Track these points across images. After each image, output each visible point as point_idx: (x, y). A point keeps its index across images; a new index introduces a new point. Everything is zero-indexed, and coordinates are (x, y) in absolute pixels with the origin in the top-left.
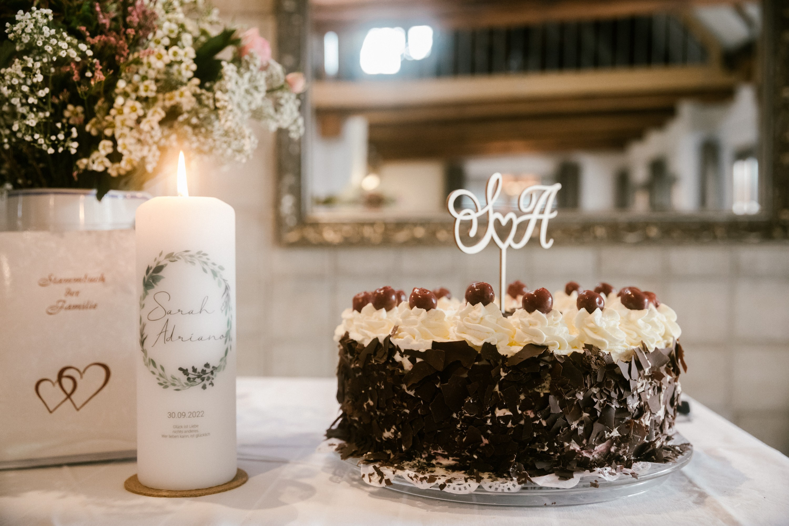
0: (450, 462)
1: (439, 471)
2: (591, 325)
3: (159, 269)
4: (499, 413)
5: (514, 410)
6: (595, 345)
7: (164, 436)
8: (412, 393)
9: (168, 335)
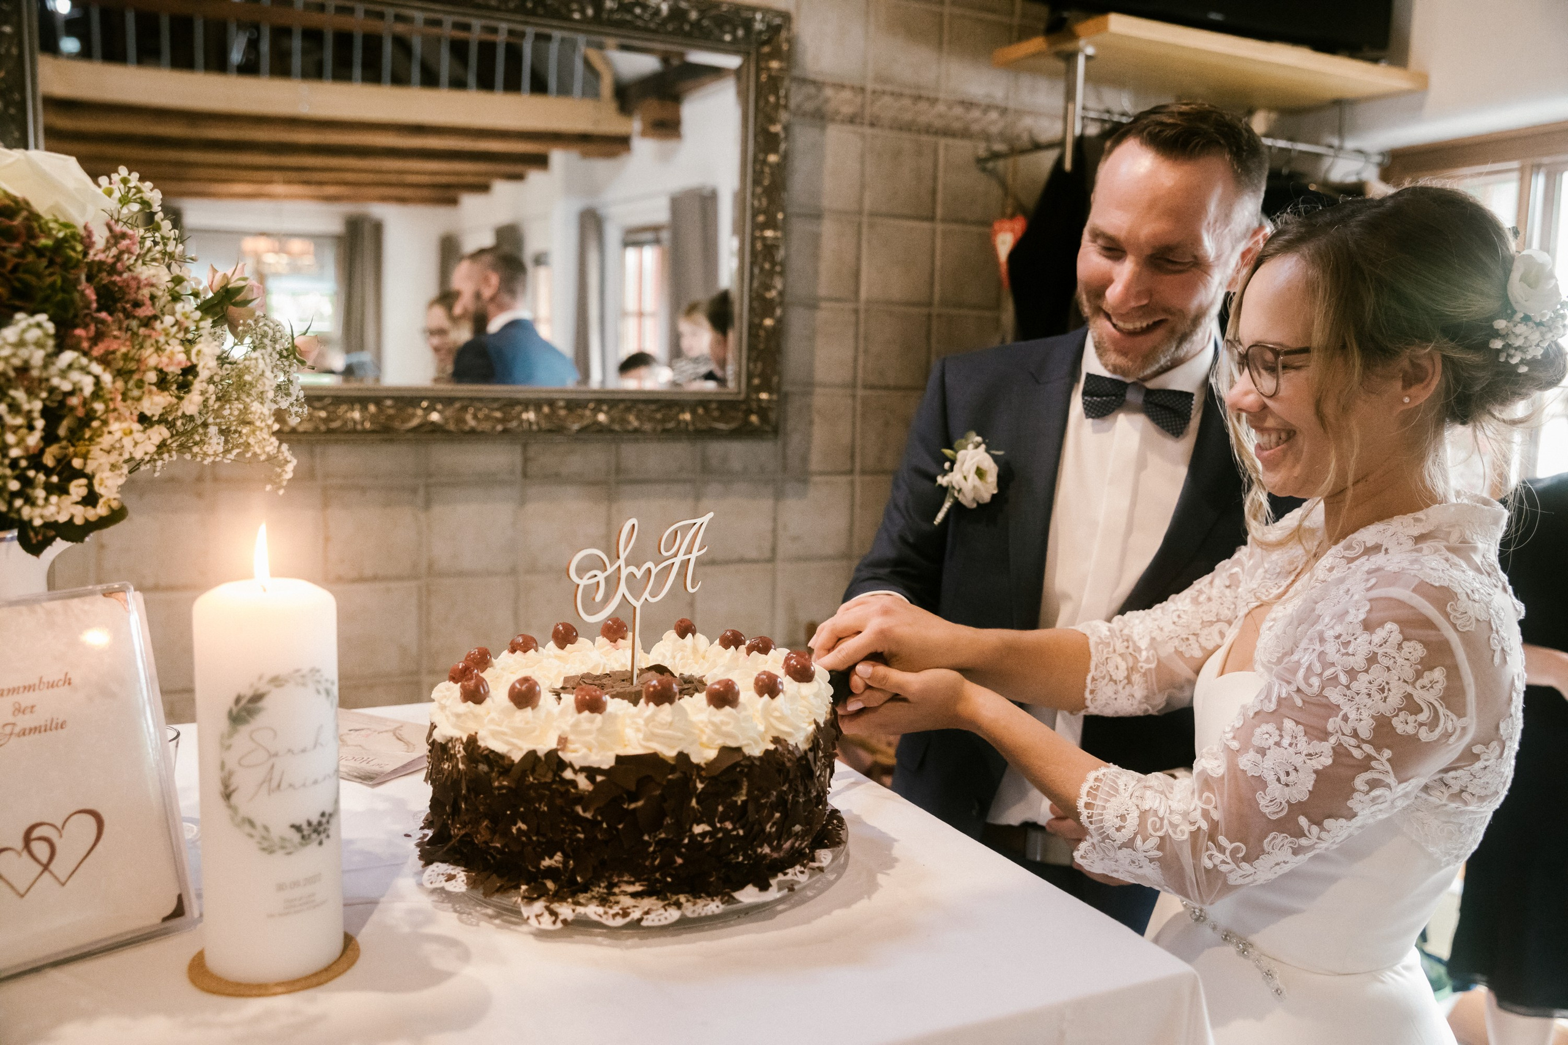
0: (637, 888)
1: (627, 901)
2: (777, 714)
3: (257, 698)
4: (698, 829)
5: (712, 825)
6: (782, 736)
7: (271, 916)
8: (588, 815)
9: (274, 783)
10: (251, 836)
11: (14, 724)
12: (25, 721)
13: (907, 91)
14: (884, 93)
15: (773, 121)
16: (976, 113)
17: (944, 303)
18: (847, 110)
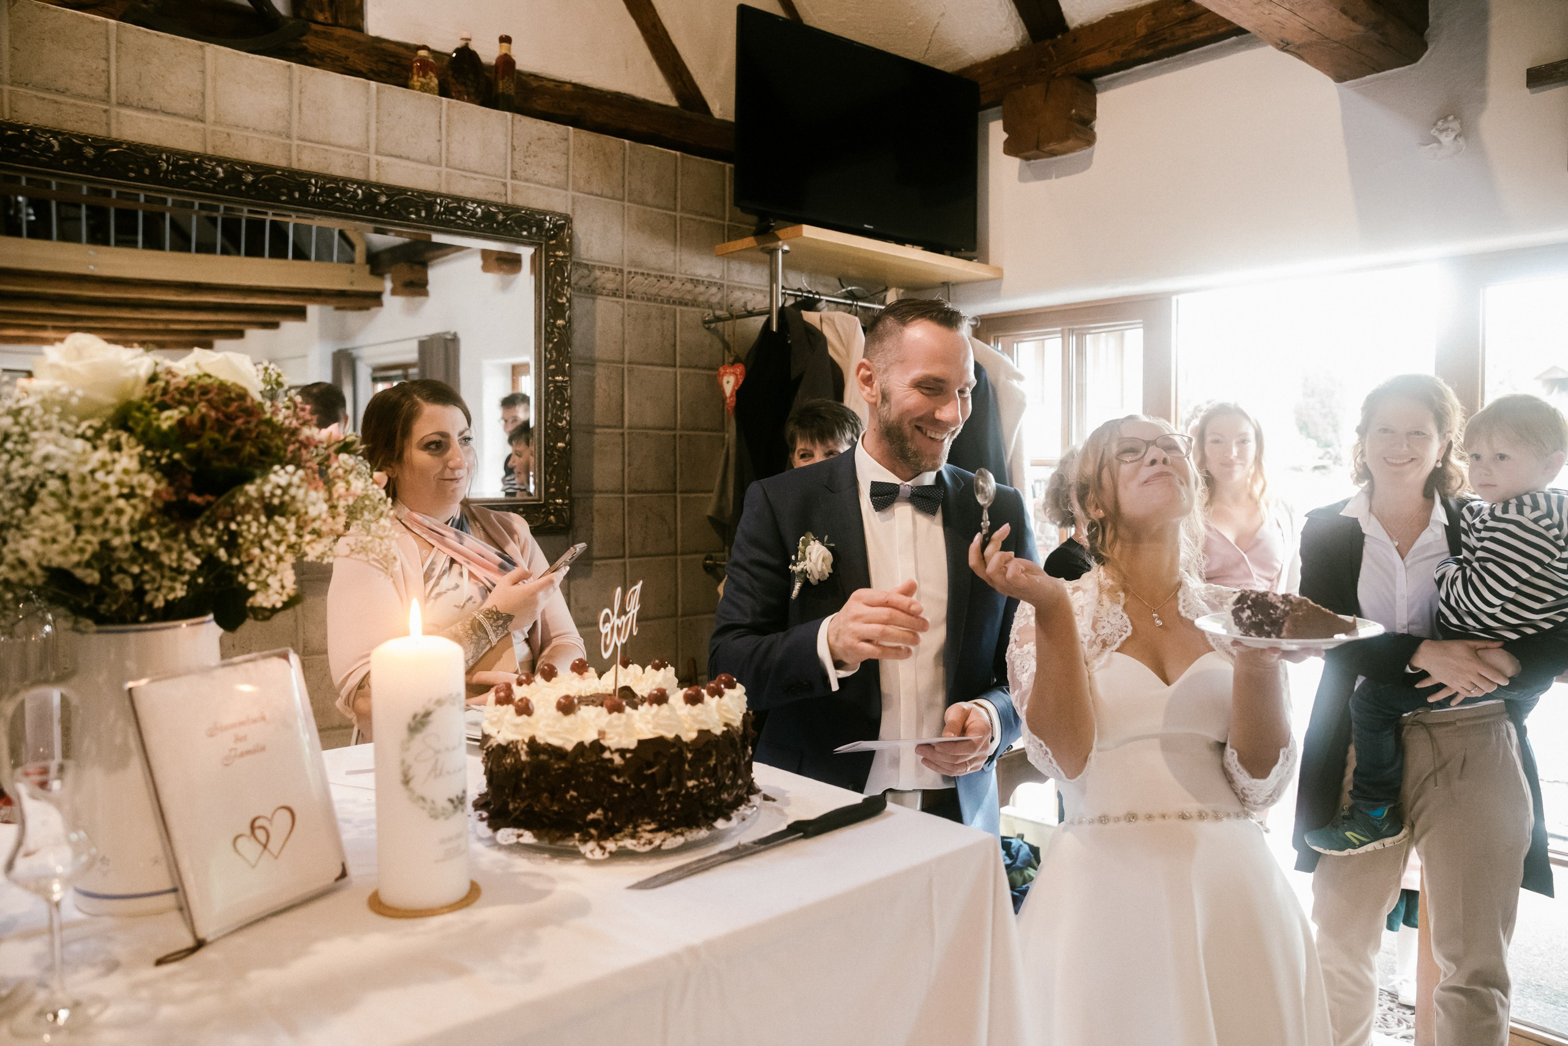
0: (653, 826)
1: (648, 836)
2: (725, 708)
3: (427, 714)
4: (690, 783)
5: (698, 780)
6: (729, 722)
7: (437, 861)
8: (621, 781)
9: (438, 772)
10: (423, 808)
11: (235, 749)
12: (242, 747)
13: (653, 273)
14: (636, 273)
15: (560, 295)
16: (702, 288)
17: (683, 428)
18: (610, 286)
